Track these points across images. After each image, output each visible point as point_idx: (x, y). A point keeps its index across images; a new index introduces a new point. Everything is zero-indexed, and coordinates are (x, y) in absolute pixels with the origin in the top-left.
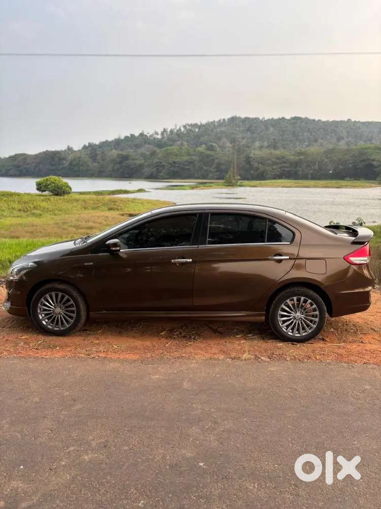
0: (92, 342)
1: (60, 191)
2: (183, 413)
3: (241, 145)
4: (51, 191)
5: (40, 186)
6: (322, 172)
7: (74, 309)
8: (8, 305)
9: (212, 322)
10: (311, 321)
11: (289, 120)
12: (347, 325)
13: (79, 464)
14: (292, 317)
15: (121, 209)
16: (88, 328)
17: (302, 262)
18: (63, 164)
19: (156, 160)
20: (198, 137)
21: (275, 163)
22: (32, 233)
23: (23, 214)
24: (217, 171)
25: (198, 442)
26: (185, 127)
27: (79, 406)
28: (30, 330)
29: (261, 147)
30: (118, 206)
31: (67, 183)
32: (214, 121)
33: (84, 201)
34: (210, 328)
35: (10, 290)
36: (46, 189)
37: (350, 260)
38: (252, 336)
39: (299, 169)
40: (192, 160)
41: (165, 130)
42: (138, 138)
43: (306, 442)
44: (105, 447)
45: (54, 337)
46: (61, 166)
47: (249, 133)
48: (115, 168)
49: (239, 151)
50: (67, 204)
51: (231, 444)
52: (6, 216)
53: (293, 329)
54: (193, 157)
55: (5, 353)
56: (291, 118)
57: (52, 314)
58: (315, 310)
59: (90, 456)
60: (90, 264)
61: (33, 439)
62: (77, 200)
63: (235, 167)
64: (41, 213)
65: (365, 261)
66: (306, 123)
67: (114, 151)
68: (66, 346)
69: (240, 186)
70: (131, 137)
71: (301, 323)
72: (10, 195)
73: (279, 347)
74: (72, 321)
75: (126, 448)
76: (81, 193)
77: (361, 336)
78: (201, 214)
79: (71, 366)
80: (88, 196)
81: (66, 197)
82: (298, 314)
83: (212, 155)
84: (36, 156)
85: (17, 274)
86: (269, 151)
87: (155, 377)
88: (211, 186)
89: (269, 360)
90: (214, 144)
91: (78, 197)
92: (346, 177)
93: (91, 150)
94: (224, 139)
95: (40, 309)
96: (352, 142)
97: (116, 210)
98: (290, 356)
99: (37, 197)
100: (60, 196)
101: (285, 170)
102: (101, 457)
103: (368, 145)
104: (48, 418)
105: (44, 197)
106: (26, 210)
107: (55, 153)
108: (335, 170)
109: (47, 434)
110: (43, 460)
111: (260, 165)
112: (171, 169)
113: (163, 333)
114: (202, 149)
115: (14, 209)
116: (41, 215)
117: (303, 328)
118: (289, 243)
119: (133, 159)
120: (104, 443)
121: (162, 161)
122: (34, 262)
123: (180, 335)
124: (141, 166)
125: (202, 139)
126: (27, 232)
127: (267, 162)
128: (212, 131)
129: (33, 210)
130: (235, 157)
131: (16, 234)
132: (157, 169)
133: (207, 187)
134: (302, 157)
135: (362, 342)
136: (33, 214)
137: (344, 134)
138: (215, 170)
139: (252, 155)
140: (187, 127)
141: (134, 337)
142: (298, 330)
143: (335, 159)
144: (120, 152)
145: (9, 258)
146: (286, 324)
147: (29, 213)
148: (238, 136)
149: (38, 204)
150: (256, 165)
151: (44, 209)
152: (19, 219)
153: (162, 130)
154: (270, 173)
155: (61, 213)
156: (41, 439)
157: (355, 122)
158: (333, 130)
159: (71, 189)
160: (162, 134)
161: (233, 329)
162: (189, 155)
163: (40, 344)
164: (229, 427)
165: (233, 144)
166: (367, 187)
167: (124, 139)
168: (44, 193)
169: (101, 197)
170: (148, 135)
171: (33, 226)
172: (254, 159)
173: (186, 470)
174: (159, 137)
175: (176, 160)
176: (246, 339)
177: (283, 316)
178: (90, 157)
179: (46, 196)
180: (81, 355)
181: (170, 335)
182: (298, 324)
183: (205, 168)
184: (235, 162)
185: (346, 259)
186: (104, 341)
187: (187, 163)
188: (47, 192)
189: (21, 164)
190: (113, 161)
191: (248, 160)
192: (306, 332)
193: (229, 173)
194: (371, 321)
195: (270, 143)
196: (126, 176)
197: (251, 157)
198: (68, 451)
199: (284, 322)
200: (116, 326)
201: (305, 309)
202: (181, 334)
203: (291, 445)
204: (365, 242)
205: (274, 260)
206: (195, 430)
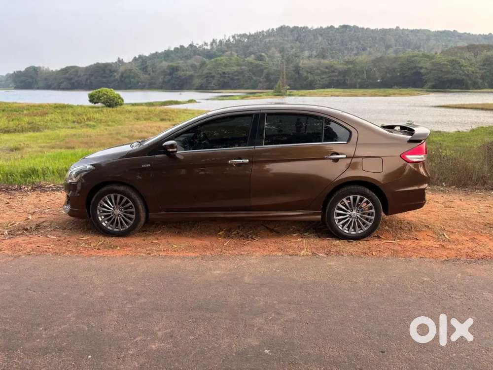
0: (152, 242)
1: (112, 103)
2: (246, 305)
3: (289, 54)
4: (103, 103)
5: (92, 98)
6: (371, 81)
7: (133, 210)
8: (68, 207)
9: (269, 222)
10: (367, 219)
11: (337, 29)
12: (402, 223)
13: (147, 353)
14: (348, 215)
15: (173, 120)
16: (148, 229)
17: (359, 160)
18: (115, 76)
19: (206, 71)
20: (247, 47)
21: (324, 73)
22: (87, 143)
23: (76, 125)
24: (266, 82)
25: (263, 332)
26: (234, 37)
27: (142, 300)
28: (91, 231)
29: (309, 57)
30: (170, 116)
31: (119, 95)
32: (263, 31)
33: (136, 112)
34: (267, 228)
35: (69, 192)
36: (98, 101)
37: (406, 158)
38: (309, 234)
39: (347, 78)
40: (240, 71)
41: (214, 41)
42: (187, 49)
43: (369, 330)
44: (171, 336)
45: (114, 238)
46: (113, 79)
47: (297, 42)
48: (166, 79)
49: (288, 61)
50: (119, 115)
51: (295, 333)
52: (60, 128)
53: (348, 227)
54: (243, 67)
55: (67, 253)
56: (340, 26)
57: (112, 216)
58: (370, 208)
59: (157, 345)
60: (147, 165)
61: (100, 330)
62: (130, 112)
63: (284, 77)
64: (95, 124)
65: (422, 158)
66: (355, 31)
67: (164, 62)
68: (126, 246)
69: (290, 95)
70: (181, 48)
71: (357, 221)
72: (63, 107)
73: (335, 244)
74: (132, 222)
75: (191, 338)
76: (133, 105)
77: (416, 233)
78: (257, 115)
79: (132, 263)
80: (140, 108)
81: (119, 108)
82: (354, 212)
83: (262, 65)
84: (87, 69)
85: (75, 177)
86: (318, 61)
87: (215, 272)
88: (260, 96)
89: (326, 256)
90: (263, 54)
91: (130, 108)
92: (394, 85)
93: (142, 62)
94: (273, 49)
95: (100, 210)
96: (401, 50)
97: (168, 121)
98: (347, 253)
99: (90, 109)
100: (113, 108)
101: (333, 79)
102: (168, 346)
103: (416, 52)
104: (113, 311)
105: (97, 109)
106: (79, 121)
107: (106, 66)
108: (382, 79)
109: (113, 325)
110: (111, 350)
111: (309, 75)
112: (221, 80)
113: (221, 233)
114: (251, 58)
115: (68, 120)
116: (94, 126)
117: (359, 226)
118: (346, 142)
119: (183, 71)
120: (170, 333)
121: (211, 72)
122: (92, 165)
123: (237, 235)
124: (191, 77)
125: (251, 49)
126: (82, 143)
127: (316, 71)
128: (261, 41)
129: (87, 121)
130: (285, 67)
131: (72, 145)
132: (207, 80)
133: (257, 97)
134: (350, 66)
135: (417, 239)
136: (87, 125)
137: (393, 42)
138: (265, 79)
139: (300, 65)
140: (236, 37)
141: (193, 237)
142: (354, 228)
143: (383, 67)
144: (170, 64)
145: (65, 167)
146: (342, 222)
147: (82, 124)
148: (286, 46)
149: (91, 115)
150: (305, 74)
151: (98, 120)
152: (74, 130)
153: (212, 41)
154: (318, 82)
155: (114, 124)
156: (107, 329)
157: (403, 29)
158: (382, 38)
159: (122, 100)
160: (212, 44)
161: (289, 229)
162: (238, 65)
163: (101, 245)
164: (292, 318)
165: (282, 53)
166: (414, 95)
167: (174, 50)
168: (97, 105)
169: (153, 108)
170: (197, 46)
171: (87, 136)
172: (303, 69)
173: (252, 357)
174: (209, 47)
175: (226, 71)
176: (303, 238)
177: (339, 215)
178: (140, 69)
179: (98, 108)
180: (142, 254)
181: (228, 235)
182: (354, 221)
183: (254, 78)
184: (285, 71)
185: (402, 157)
186: (164, 241)
187: (236, 73)
188: (99, 104)
189: (72, 76)
190: (164, 72)
191: (297, 70)
192: (362, 229)
193: (278, 84)
194: (425, 220)
195: (318, 52)
196: (177, 87)
197: (300, 67)
198: (135, 341)
199: (340, 220)
200: (175, 227)
201: (361, 208)
202: (238, 233)
203: (354, 333)
204: (422, 140)
205: (331, 159)
206: (258, 321)
